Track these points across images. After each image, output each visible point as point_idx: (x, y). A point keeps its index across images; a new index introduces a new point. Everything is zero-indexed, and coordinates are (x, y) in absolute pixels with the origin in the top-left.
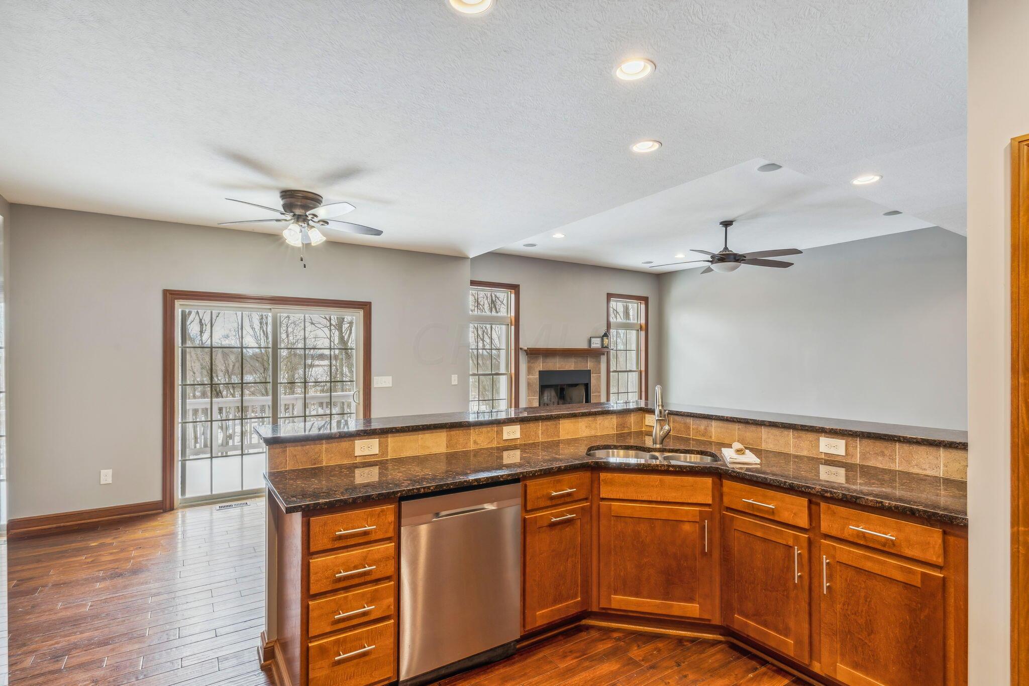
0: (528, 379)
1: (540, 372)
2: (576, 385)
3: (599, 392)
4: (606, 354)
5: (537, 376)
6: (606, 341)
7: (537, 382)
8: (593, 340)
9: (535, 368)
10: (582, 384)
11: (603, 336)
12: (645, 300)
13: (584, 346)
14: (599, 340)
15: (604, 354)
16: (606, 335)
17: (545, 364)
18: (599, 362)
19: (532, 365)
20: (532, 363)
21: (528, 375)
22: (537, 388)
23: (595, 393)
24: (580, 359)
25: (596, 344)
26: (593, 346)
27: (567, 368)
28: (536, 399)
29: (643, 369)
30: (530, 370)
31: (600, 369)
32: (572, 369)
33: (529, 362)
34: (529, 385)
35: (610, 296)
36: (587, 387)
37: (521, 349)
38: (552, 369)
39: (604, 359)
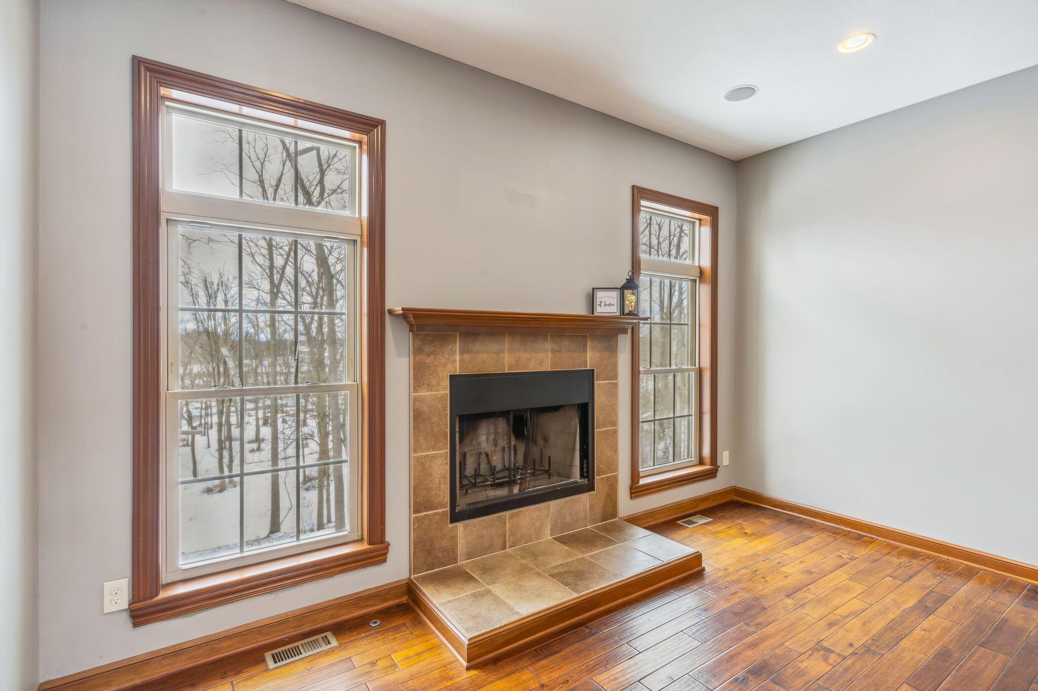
0: (415, 399)
1: (454, 379)
2: (557, 408)
3: (614, 423)
4: (629, 331)
5: (444, 390)
6: (630, 297)
7: (444, 408)
8: (600, 295)
9: (440, 369)
10: (574, 405)
11: (623, 289)
12: (712, 212)
13: (580, 309)
14: (614, 295)
15: (624, 331)
16: (631, 285)
17: (466, 357)
18: (613, 350)
19: (428, 360)
20: (428, 355)
21: (415, 390)
22: (444, 423)
23: (604, 426)
24: (566, 343)
25: (607, 304)
26: (600, 310)
27: (533, 367)
28: (441, 455)
29: (706, 363)
30: (419, 375)
31: (615, 366)
32: (547, 367)
33: (418, 351)
34: (418, 417)
35: (639, 193)
36: (585, 412)
37: (391, 312)
38: (493, 370)
39: (624, 342)
